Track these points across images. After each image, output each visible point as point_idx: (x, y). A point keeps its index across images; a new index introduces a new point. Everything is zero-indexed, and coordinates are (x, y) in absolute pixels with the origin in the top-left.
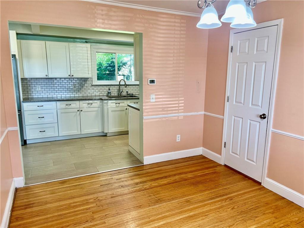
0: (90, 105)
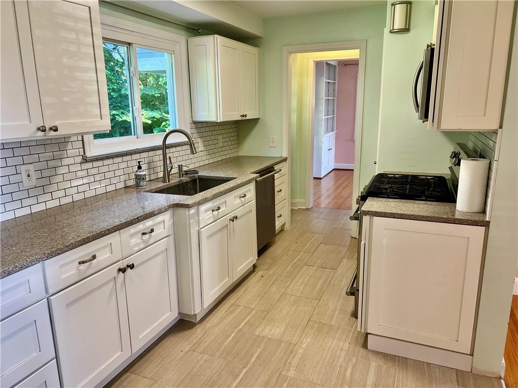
0: (148, 236)
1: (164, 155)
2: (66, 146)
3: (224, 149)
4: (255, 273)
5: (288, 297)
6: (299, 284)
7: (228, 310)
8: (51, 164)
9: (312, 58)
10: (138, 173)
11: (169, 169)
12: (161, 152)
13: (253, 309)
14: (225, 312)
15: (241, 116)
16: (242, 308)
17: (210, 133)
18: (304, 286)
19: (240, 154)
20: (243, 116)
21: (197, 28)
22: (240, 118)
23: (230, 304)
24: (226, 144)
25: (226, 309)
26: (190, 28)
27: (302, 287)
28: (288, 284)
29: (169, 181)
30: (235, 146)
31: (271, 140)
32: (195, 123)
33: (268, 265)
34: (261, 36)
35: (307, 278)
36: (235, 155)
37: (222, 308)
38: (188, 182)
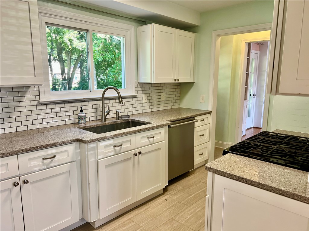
0: (49, 160)
1: (103, 104)
2: (25, 94)
3: (166, 102)
4: (164, 195)
5: (174, 222)
6: (190, 213)
7: (123, 223)
8: (11, 104)
9: (244, 41)
10: (80, 115)
11: (106, 114)
12: (101, 102)
13: (141, 227)
14: (120, 224)
15: (174, 80)
16: (134, 223)
17: (154, 91)
18: (192, 216)
19: (181, 107)
20: (175, 80)
21: (144, 20)
22: (174, 82)
23: (128, 219)
24: (168, 99)
25: (122, 222)
26: (139, 21)
27: (190, 216)
28: (181, 211)
29: (105, 121)
30: (177, 101)
31: (201, 98)
32: (140, 84)
33: (176, 191)
34: (198, 25)
35: (199, 209)
36: (177, 107)
37: (121, 220)
38: (122, 123)
